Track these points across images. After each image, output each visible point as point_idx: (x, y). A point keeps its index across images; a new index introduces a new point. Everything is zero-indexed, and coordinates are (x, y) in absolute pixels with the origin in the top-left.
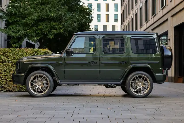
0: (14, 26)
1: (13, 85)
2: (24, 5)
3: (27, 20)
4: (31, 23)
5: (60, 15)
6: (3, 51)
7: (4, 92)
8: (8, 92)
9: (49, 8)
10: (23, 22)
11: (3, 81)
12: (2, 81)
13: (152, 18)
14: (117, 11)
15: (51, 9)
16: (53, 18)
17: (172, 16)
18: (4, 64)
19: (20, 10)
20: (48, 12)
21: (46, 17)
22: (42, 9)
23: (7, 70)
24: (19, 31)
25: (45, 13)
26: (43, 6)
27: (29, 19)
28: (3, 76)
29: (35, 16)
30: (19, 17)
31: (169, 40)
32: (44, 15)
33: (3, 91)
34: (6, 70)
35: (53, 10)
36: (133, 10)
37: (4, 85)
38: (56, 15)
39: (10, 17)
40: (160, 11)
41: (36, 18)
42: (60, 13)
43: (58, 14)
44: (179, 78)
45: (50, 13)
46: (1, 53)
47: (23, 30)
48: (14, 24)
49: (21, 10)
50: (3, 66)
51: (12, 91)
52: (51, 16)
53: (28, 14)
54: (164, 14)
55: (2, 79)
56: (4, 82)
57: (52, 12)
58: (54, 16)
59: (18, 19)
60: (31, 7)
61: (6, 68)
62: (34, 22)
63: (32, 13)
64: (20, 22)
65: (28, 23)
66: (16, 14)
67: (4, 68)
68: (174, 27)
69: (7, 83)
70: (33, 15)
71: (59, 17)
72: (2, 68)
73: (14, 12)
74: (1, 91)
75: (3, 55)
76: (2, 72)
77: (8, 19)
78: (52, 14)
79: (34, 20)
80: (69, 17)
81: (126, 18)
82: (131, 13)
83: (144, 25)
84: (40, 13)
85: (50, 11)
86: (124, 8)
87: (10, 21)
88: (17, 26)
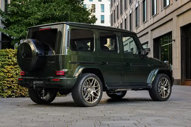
0: (16, 26)
1: (25, 90)
2: (26, 4)
3: (30, 19)
4: (35, 23)
5: (65, 14)
6: (14, 53)
7: (16, 97)
8: (20, 97)
9: (53, 6)
10: (25, 21)
11: (15, 85)
12: (13, 85)
13: (152, 18)
14: (104, 12)
15: (55, 8)
16: (58, 17)
17: (178, 16)
18: (16, 66)
19: (21, 9)
20: (52, 11)
21: (50, 16)
22: (46, 8)
23: (19, 73)
24: (22, 31)
25: (49, 12)
26: (46, 5)
27: (32, 19)
28: (14, 80)
29: (39, 15)
30: (21, 16)
31: (174, 40)
32: (49, 14)
33: (14, 97)
34: (17, 73)
35: (57, 8)
36: (126, 10)
37: (16, 89)
38: (61, 14)
39: (11, 16)
40: (162, 11)
41: (40, 17)
42: (66, 12)
43: (64, 12)
44: (185, 80)
45: (55, 12)
46: (13, 55)
47: (26, 30)
48: (16, 24)
49: (23, 9)
50: (14, 69)
51: (24, 97)
52: (56, 16)
53: (30, 13)
54: (167, 14)
55: (14, 83)
56: (16, 87)
57: (57, 11)
58: (60, 15)
59: (20, 18)
60: (33, 6)
61: (17, 71)
62: (37, 22)
63: (35, 12)
64: (22, 21)
65: (31, 23)
66: (17, 13)
67: (16, 71)
68: (181, 27)
69: (18, 87)
70: (35, 14)
71: (65, 17)
72: (13, 72)
73: (16, 11)
74: (12, 97)
75: (14, 56)
76: (13, 75)
77: (9, 18)
78: (57, 13)
79: (38, 19)
80: (74, 16)
81: (117, 18)
82: (124, 13)
83: (141, 26)
84: (44, 11)
85: (55, 10)
86: (115, 8)
87: (11, 20)
88: (18, 26)
